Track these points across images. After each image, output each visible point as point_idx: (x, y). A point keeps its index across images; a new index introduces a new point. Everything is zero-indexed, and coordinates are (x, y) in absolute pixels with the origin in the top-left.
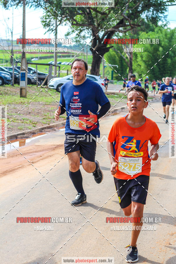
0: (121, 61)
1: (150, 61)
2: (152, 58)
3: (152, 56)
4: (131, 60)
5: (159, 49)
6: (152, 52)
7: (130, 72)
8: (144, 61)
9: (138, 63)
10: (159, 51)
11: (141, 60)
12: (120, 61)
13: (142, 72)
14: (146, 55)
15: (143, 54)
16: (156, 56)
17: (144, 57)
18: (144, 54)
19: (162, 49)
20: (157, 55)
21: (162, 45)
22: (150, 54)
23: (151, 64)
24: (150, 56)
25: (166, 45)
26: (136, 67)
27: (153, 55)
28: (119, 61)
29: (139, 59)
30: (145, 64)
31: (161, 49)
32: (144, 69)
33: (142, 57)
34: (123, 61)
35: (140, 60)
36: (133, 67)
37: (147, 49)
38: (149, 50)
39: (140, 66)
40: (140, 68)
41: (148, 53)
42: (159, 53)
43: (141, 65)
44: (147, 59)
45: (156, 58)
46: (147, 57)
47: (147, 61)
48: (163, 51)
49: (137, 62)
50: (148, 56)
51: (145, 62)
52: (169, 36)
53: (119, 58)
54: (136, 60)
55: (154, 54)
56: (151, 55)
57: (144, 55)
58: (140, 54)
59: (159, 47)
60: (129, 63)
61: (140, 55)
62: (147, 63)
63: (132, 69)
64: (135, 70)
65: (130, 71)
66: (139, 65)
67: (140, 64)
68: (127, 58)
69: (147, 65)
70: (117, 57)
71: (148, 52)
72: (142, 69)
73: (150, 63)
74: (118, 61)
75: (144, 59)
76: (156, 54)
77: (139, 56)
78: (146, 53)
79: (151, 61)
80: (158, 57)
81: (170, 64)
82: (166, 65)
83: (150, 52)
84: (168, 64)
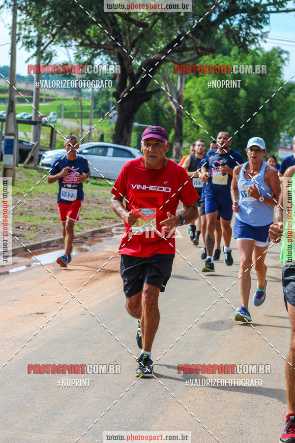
0: (157, 115)
1: (219, 117)
2: (223, 111)
3: (223, 108)
4: (180, 115)
5: (239, 93)
6: (224, 99)
7: (178, 140)
8: (206, 118)
10: (239, 97)
11: (200, 116)
12: (154, 117)
14: (210, 105)
16: (232, 107)
17: (207, 109)
18: (207, 102)
19: (245, 93)
20: (235, 105)
21: (246, 85)
22: (219, 103)
23: (220, 124)
24: (220, 107)
25: (253, 85)
26: (190, 130)
27: (225, 105)
28: (152, 115)
29: (196, 112)
30: (208, 123)
31: (242, 93)
32: (205, 135)
33: (202, 109)
34: (161, 116)
35: (197, 115)
36: (184, 131)
37: (214, 93)
38: (218, 94)
39: (198, 127)
40: (198, 132)
41: (216, 100)
42: (238, 102)
43: (199, 125)
44: (213, 113)
45: (232, 111)
46: (212, 109)
47: (213, 118)
48: (246, 99)
49: (192, 119)
50: (215, 107)
51: (208, 119)
53: (152, 109)
54: (189, 115)
55: (228, 104)
56: (223, 105)
57: (208, 105)
58: (199, 103)
60: (175, 121)
61: (197, 104)
62: (212, 121)
63: (181, 133)
64: (186, 136)
65: (178, 138)
66: (194, 125)
67: (196, 123)
68: (170, 109)
69: (213, 127)
70: (148, 108)
71: (216, 98)
72: (202, 134)
73: (220, 121)
74: (150, 115)
75: (206, 113)
76: (233, 103)
77: (195, 105)
78: (211, 100)
79: (222, 117)
80: (235, 111)
81: (262, 125)
82: (252, 126)
83: (220, 100)
84: (258, 125)
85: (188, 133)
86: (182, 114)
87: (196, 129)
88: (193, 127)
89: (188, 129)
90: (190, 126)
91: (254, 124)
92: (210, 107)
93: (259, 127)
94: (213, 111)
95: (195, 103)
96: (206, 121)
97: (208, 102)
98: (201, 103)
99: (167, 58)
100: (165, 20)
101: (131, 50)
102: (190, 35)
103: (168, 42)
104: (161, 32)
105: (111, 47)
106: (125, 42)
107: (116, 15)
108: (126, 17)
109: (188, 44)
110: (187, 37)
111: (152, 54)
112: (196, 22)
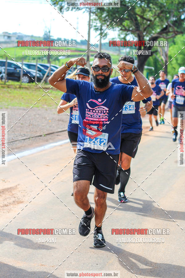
0: (156, 63)
4: (166, 63)
9: (173, 66)
11: (176, 63)
14: (181, 58)
17: (179, 60)
26: (171, 70)
33: (177, 60)
37: (183, 53)
51: (179, 64)
53: (154, 60)
63: (167, 71)
68: (162, 60)
99: (161, 36)
100: (160, 18)
101: (144, 32)
102: (172, 25)
103: (162, 28)
104: (158, 24)
105: (135, 31)
106: (141, 28)
107: (137, 16)
108: (142, 17)
109: (171, 29)
110: (170, 26)
111: (154, 34)
112: (174, 19)
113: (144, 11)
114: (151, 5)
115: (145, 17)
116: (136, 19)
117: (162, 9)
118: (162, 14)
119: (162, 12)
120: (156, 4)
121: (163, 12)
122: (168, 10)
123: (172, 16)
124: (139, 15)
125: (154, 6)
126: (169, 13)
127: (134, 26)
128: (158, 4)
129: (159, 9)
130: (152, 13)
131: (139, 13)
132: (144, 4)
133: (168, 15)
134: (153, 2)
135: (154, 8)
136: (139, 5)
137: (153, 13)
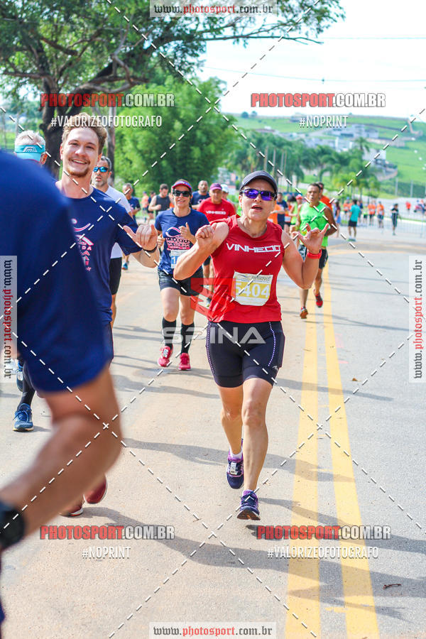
1: (154, 151)
2: (157, 144)
3: (157, 141)
4: (111, 148)
5: (173, 125)
6: (158, 132)
8: (140, 151)
9: (127, 155)
10: (174, 130)
11: (133, 150)
13: (135, 176)
14: (144, 138)
15: (137, 134)
16: (167, 140)
17: (140, 142)
19: (181, 125)
20: (170, 138)
21: (181, 117)
22: (153, 136)
24: (155, 140)
25: (189, 117)
26: (122, 165)
27: (160, 139)
29: (129, 146)
30: (141, 157)
31: (178, 125)
32: (138, 170)
33: (135, 142)
35: (130, 149)
36: (116, 166)
39: (131, 162)
40: (131, 167)
41: (150, 133)
42: (173, 134)
43: (131, 159)
44: (147, 146)
46: (146, 142)
47: (146, 152)
48: (182, 131)
49: (124, 153)
50: (150, 140)
51: (141, 153)
52: (196, 96)
54: (122, 149)
55: (163, 137)
56: (157, 138)
57: (141, 138)
58: (132, 135)
59: (174, 122)
61: (130, 136)
62: (147, 155)
64: (118, 171)
66: (127, 159)
67: (129, 157)
69: (147, 161)
71: (150, 130)
72: (135, 169)
73: (154, 155)
75: (140, 146)
76: (168, 136)
77: (128, 139)
78: (145, 133)
79: (156, 151)
81: (199, 159)
82: (189, 161)
83: (154, 132)
84: (194, 159)
85: (120, 168)
86: (113, 147)
87: (128, 164)
88: (125, 161)
89: (121, 163)
90: (123, 161)
91: (191, 159)
92: (144, 140)
93: (196, 161)
94: (147, 144)
95: (127, 135)
96: (139, 154)
97: (142, 136)
98: (134, 136)
99: (98, 88)
100: (95, 47)
101: (59, 79)
102: (122, 63)
103: (98, 70)
104: (90, 60)
105: (37, 76)
106: (53, 70)
107: (42, 42)
108: (54, 44)
109: (120, 73)
110: (118, 65)
111: (82, 83)
112: (128, 49)
113: (58, 31)
114: (74, 17)
115: (60, 43)
116: (40, 50)
117: (99, 27)
118: (99, 39)
119: (99, 33)
120: (85, 15)
121: (102, 33)
122: (112, 29)
123: (122, 42)
124: (46, 40)
125: (82, 21)
126: (116, 35)
127: (37, 66)
128: (89, 14)
129: (92, 26)
130: (76, 35)
131: (47, 35)
132: (59, 15)
133: (113, 41)
134: (79, 11)
135: (82, 25)
136: (46, 18)
137: (79, 35)
